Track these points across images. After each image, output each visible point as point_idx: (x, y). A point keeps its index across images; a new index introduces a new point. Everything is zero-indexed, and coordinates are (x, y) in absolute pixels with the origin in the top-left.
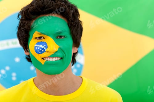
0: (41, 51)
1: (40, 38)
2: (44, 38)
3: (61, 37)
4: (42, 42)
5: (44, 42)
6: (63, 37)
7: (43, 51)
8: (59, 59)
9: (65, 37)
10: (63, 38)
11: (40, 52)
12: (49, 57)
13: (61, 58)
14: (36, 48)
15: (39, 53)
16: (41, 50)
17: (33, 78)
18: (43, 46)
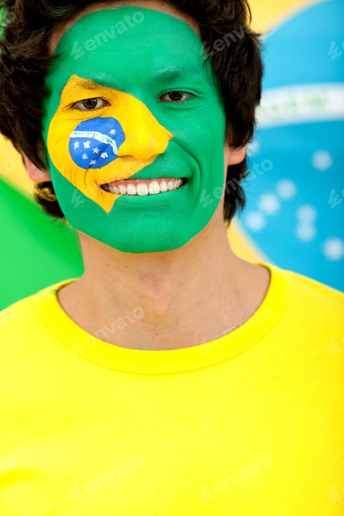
0: (97, 157)
1: (90, 104)
2: (106, 103)
3: (176, 96)
4: (99, 118)
5: (106, 120)
6: (184, 97)
7: (104, 155)
8: (173, 185)
9: (192, 96)
10: (186, 99)
11: (93, 162)
12: (134, 179)
13: (185, 181)
14: (76, 145)
15: (90, 167)
16: (96, 151)
17: (55, 287)
18: (106, 137)
